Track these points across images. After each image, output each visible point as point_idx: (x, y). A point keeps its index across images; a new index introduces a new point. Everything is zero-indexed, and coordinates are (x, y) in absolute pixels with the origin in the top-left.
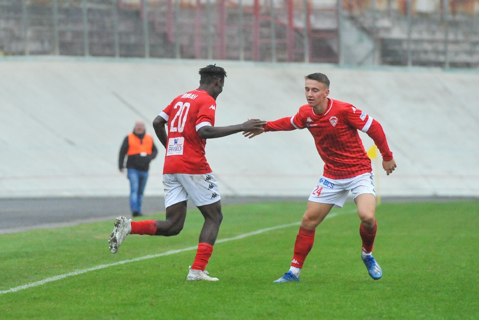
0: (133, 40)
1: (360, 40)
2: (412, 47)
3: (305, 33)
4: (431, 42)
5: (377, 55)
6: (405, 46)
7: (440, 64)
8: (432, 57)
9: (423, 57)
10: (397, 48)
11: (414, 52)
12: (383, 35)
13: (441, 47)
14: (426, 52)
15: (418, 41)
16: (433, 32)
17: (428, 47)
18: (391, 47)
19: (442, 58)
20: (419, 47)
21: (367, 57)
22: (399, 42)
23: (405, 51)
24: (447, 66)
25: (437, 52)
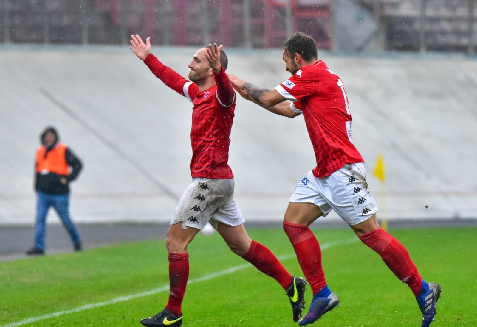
0: (66, 20)
1: (359, 19)
2: (428, 27)
3: (288, 11)
4: (450, 20)
5: (382, 38)
6: (417, 26)
7: (461, 49)
8: (452, 40)
9: (442, 40)
10: (407, 28)
11: (428, 34)
12: (389, 12)
13: (464, 27)
14: (444, 33)
15: (434, 20)
16: (454, 8)
17: (446, 26)
18: (398, 28)
19: (465, 41)
20: (435, 27)
21: (368, 41)
22: (409, 20)
23: (417, 33)
24: (471, 52)
25: (458, 33)
